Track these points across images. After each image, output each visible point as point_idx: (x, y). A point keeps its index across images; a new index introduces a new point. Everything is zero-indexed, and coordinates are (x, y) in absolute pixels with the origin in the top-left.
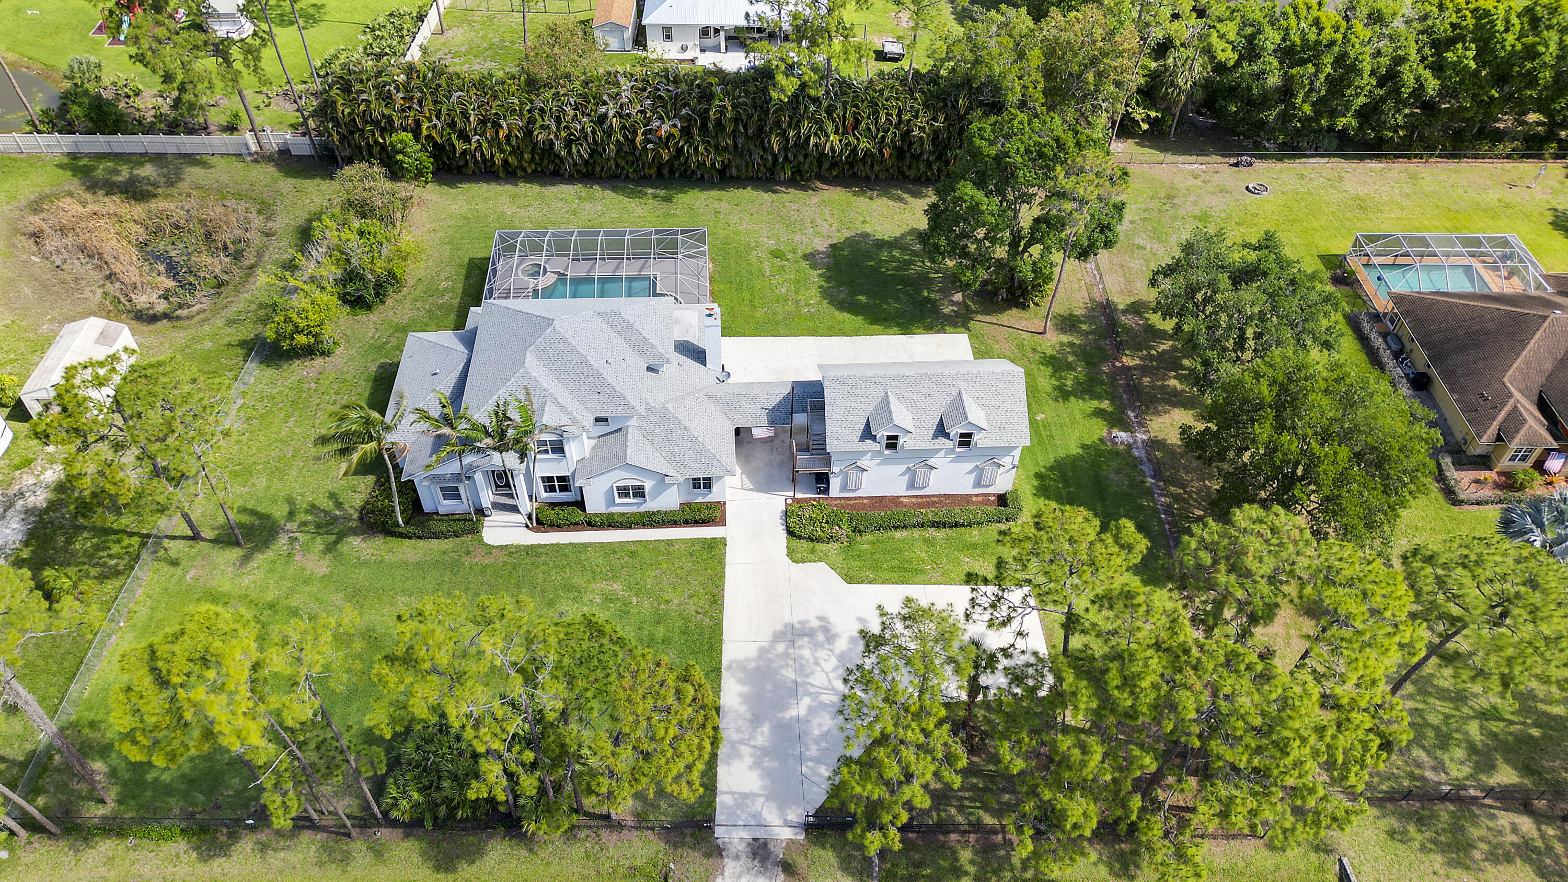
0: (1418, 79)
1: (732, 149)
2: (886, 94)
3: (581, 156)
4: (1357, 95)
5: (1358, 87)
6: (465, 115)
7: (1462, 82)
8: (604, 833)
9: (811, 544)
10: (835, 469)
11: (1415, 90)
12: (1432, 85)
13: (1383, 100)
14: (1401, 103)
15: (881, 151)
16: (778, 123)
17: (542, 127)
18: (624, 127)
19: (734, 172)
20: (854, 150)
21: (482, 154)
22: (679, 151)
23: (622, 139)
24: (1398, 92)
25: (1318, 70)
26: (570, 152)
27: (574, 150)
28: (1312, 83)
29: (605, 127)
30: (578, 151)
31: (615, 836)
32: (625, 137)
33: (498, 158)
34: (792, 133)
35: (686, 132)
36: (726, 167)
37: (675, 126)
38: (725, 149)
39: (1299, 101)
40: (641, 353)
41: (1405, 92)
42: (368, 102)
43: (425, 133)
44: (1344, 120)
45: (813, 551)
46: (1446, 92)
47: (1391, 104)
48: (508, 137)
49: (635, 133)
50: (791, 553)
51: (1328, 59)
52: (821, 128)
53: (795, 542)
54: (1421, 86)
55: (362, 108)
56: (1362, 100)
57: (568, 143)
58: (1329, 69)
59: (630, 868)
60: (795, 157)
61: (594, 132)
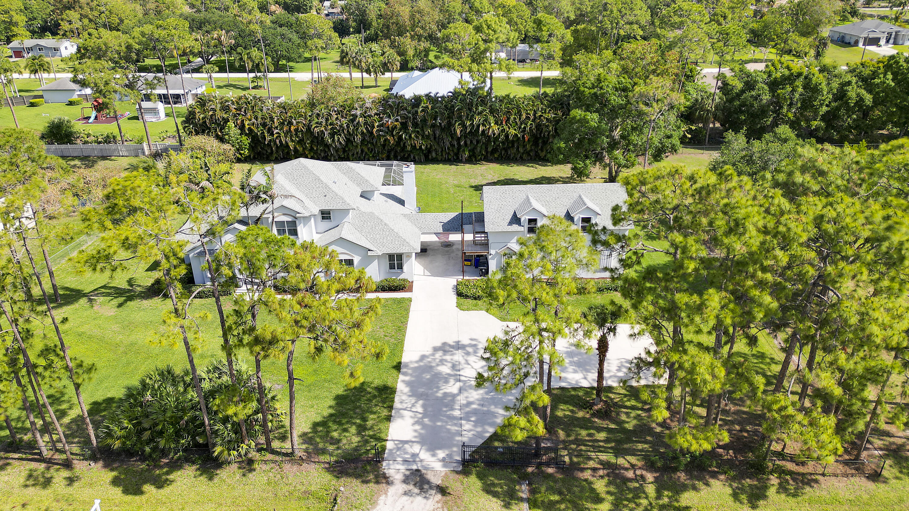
0: (858, 95)
1: (432, 138)
2: (526, 103)
3: (340, 143)
4: (821, 105)
5: (820, 100)
6: (272, 119)
7: (887, 96)
8: (287, 467)
9: (475, 301)
10: (492, 252)
11: (857, 102)
12: (868, 98)
13: (838, 109)
14: (849, 110)
15: (523, 136)
16: (460, 118)
17: (317, 123)
18: (366, 123)
19: (434, 154)
20: (507, 136)
21: (281, 140)
22: (400, 138)
23: (365, 131)
24: (847, 103)
25: (794, 91)
26: (333, 141)
27: (336, 138)
28: (791, 99)
29: (355, 123)
30: (339, 139)
31: (295, 468)
32: (367, 128)
33: (291, 145)
34: (468, 123)
35: (404, 126)
36: (429, 151)
37: (397, 120)
38: (428, 137)
39: (785, 110)
40: (358, 185)
41: (852, 103)
42: (214, 110)
43: (247, 127)
44: (816, 123)
45: (476, 305)
46: (877, 102)
47: (843, 111)
48: (296, 130)
49: (373, 127)
50: (459, 306)
51: (799, 83)
52: (486, 120)
53: (462, 300)
54: (861, 100)
55: (211, 113)
56: (824, 109)
57: (332, 135)
58: (800, 90)
59: (305, 492)
60: (471, 142)
61: (348, 126)
